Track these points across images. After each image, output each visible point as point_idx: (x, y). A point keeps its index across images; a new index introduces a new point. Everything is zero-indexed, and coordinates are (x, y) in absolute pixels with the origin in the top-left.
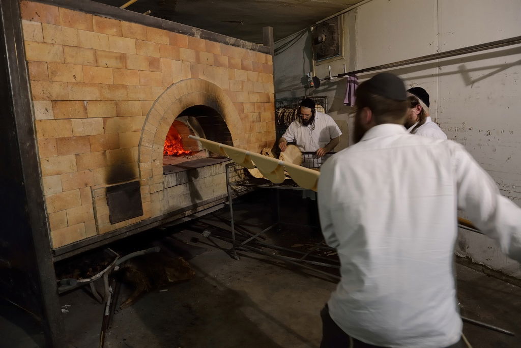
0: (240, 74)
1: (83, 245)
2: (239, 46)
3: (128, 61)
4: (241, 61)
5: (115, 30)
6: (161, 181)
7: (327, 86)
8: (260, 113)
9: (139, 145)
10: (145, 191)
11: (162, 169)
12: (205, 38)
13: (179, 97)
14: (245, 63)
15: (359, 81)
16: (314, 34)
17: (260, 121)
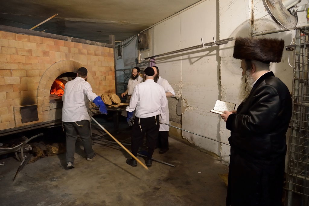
0: (94, 58)
1: (8, 131)
2: (94, 44)
3: (33, 53)
4: (95, 51)
5: (26, 39)
6: (48, 106)
7: (144, 63)
8: (105, 77)
9: (38, 89)
10: (40, 110)
11: (49, 101)
12: (74, 41)
13: (59, 68)
14: (97, 52)
15: (155, 61)
16: (139, 38)
17: (106, 80)
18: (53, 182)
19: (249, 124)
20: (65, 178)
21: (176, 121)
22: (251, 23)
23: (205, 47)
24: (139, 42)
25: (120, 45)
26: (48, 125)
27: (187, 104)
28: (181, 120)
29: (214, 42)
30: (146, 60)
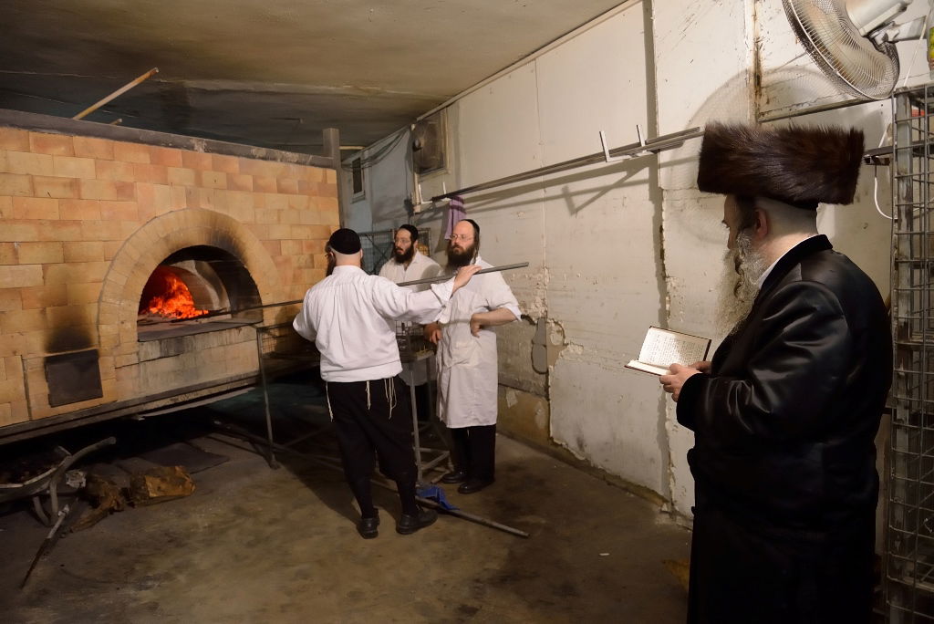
0: (275, 200)
2: (275, 159)
3: (84, 190)
4: (277, 180)
5: (63, 149)
6: (133, 350)
7: (432, 214)
8: (312, 256)
9: (99, 301)
10: (106, 365)
11: (136, 334)
12: (213, 151)
13: (165, 235)
14: (284, 183)
15: (465, 206)
16: (414, 136)
17: (313, 267)
18: (144, 593)
19: (749, 411)
20: (182, 578)
21: (532, 389)
22: (752, 81)
23: (611, 161)
24: (415, 149)
25: (359, 159)
26: (133, 410)
27: (564, 337)
28: (547, 387)
29: (639, 144)
30: (438, 204)
